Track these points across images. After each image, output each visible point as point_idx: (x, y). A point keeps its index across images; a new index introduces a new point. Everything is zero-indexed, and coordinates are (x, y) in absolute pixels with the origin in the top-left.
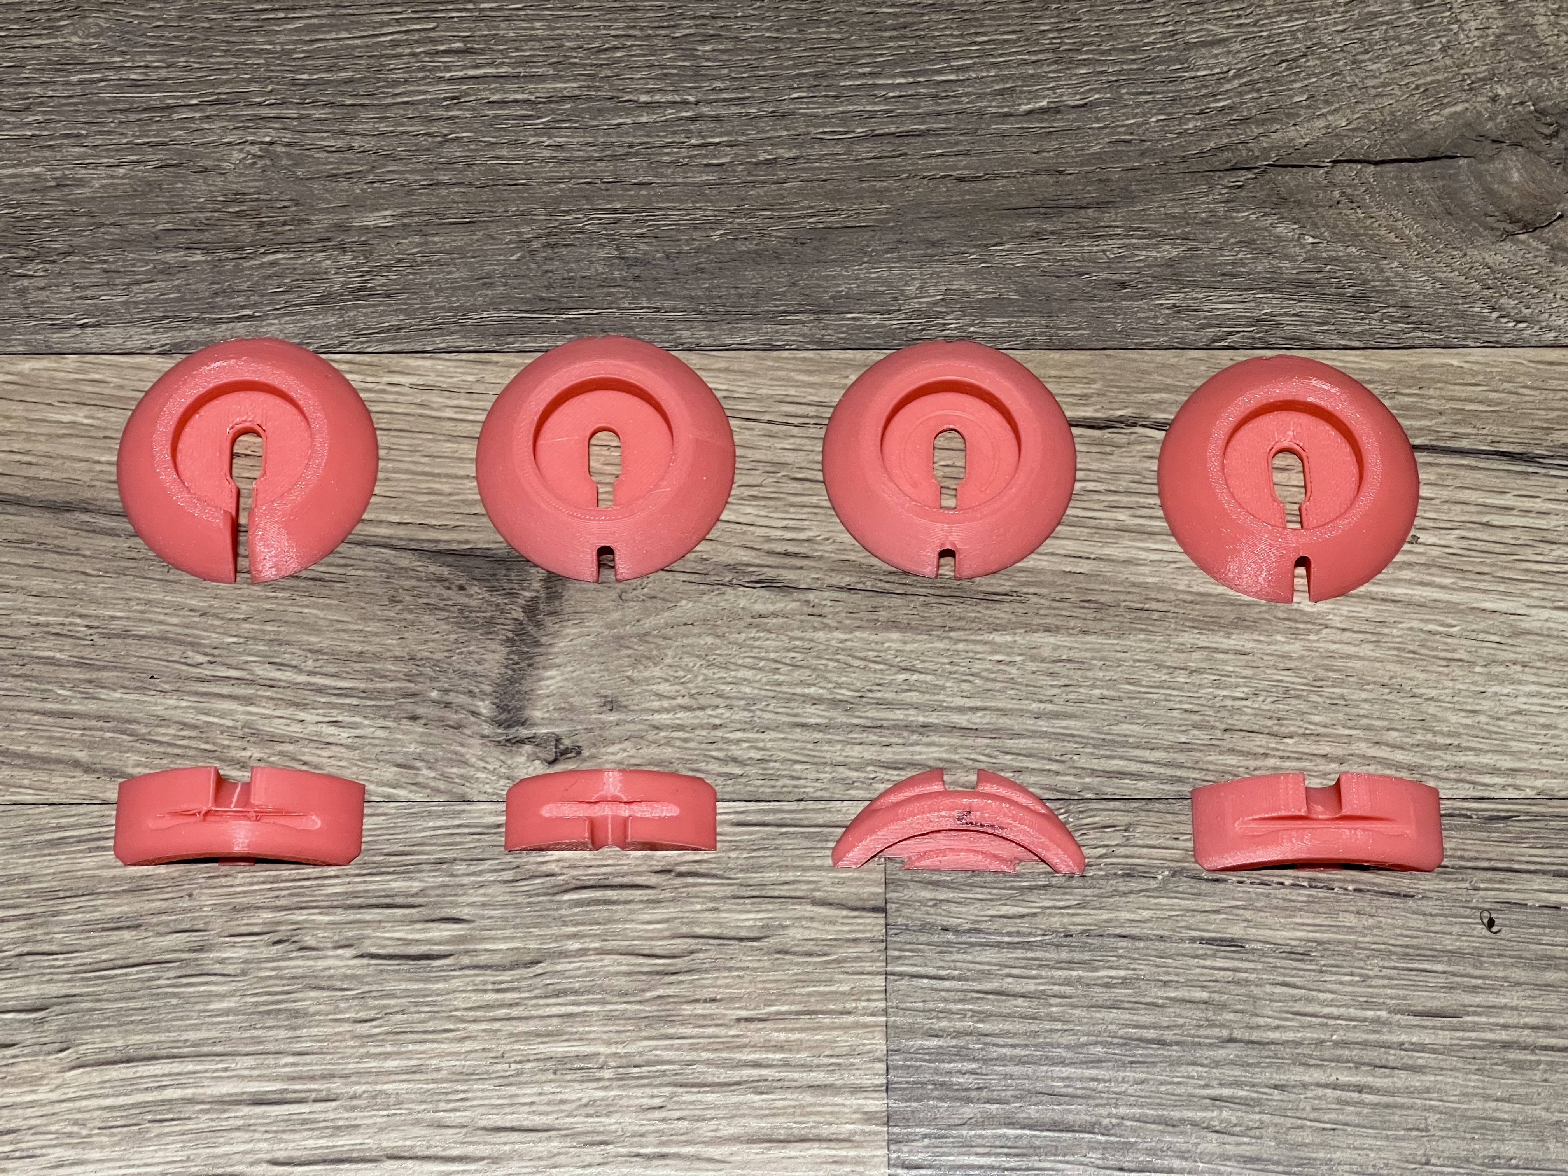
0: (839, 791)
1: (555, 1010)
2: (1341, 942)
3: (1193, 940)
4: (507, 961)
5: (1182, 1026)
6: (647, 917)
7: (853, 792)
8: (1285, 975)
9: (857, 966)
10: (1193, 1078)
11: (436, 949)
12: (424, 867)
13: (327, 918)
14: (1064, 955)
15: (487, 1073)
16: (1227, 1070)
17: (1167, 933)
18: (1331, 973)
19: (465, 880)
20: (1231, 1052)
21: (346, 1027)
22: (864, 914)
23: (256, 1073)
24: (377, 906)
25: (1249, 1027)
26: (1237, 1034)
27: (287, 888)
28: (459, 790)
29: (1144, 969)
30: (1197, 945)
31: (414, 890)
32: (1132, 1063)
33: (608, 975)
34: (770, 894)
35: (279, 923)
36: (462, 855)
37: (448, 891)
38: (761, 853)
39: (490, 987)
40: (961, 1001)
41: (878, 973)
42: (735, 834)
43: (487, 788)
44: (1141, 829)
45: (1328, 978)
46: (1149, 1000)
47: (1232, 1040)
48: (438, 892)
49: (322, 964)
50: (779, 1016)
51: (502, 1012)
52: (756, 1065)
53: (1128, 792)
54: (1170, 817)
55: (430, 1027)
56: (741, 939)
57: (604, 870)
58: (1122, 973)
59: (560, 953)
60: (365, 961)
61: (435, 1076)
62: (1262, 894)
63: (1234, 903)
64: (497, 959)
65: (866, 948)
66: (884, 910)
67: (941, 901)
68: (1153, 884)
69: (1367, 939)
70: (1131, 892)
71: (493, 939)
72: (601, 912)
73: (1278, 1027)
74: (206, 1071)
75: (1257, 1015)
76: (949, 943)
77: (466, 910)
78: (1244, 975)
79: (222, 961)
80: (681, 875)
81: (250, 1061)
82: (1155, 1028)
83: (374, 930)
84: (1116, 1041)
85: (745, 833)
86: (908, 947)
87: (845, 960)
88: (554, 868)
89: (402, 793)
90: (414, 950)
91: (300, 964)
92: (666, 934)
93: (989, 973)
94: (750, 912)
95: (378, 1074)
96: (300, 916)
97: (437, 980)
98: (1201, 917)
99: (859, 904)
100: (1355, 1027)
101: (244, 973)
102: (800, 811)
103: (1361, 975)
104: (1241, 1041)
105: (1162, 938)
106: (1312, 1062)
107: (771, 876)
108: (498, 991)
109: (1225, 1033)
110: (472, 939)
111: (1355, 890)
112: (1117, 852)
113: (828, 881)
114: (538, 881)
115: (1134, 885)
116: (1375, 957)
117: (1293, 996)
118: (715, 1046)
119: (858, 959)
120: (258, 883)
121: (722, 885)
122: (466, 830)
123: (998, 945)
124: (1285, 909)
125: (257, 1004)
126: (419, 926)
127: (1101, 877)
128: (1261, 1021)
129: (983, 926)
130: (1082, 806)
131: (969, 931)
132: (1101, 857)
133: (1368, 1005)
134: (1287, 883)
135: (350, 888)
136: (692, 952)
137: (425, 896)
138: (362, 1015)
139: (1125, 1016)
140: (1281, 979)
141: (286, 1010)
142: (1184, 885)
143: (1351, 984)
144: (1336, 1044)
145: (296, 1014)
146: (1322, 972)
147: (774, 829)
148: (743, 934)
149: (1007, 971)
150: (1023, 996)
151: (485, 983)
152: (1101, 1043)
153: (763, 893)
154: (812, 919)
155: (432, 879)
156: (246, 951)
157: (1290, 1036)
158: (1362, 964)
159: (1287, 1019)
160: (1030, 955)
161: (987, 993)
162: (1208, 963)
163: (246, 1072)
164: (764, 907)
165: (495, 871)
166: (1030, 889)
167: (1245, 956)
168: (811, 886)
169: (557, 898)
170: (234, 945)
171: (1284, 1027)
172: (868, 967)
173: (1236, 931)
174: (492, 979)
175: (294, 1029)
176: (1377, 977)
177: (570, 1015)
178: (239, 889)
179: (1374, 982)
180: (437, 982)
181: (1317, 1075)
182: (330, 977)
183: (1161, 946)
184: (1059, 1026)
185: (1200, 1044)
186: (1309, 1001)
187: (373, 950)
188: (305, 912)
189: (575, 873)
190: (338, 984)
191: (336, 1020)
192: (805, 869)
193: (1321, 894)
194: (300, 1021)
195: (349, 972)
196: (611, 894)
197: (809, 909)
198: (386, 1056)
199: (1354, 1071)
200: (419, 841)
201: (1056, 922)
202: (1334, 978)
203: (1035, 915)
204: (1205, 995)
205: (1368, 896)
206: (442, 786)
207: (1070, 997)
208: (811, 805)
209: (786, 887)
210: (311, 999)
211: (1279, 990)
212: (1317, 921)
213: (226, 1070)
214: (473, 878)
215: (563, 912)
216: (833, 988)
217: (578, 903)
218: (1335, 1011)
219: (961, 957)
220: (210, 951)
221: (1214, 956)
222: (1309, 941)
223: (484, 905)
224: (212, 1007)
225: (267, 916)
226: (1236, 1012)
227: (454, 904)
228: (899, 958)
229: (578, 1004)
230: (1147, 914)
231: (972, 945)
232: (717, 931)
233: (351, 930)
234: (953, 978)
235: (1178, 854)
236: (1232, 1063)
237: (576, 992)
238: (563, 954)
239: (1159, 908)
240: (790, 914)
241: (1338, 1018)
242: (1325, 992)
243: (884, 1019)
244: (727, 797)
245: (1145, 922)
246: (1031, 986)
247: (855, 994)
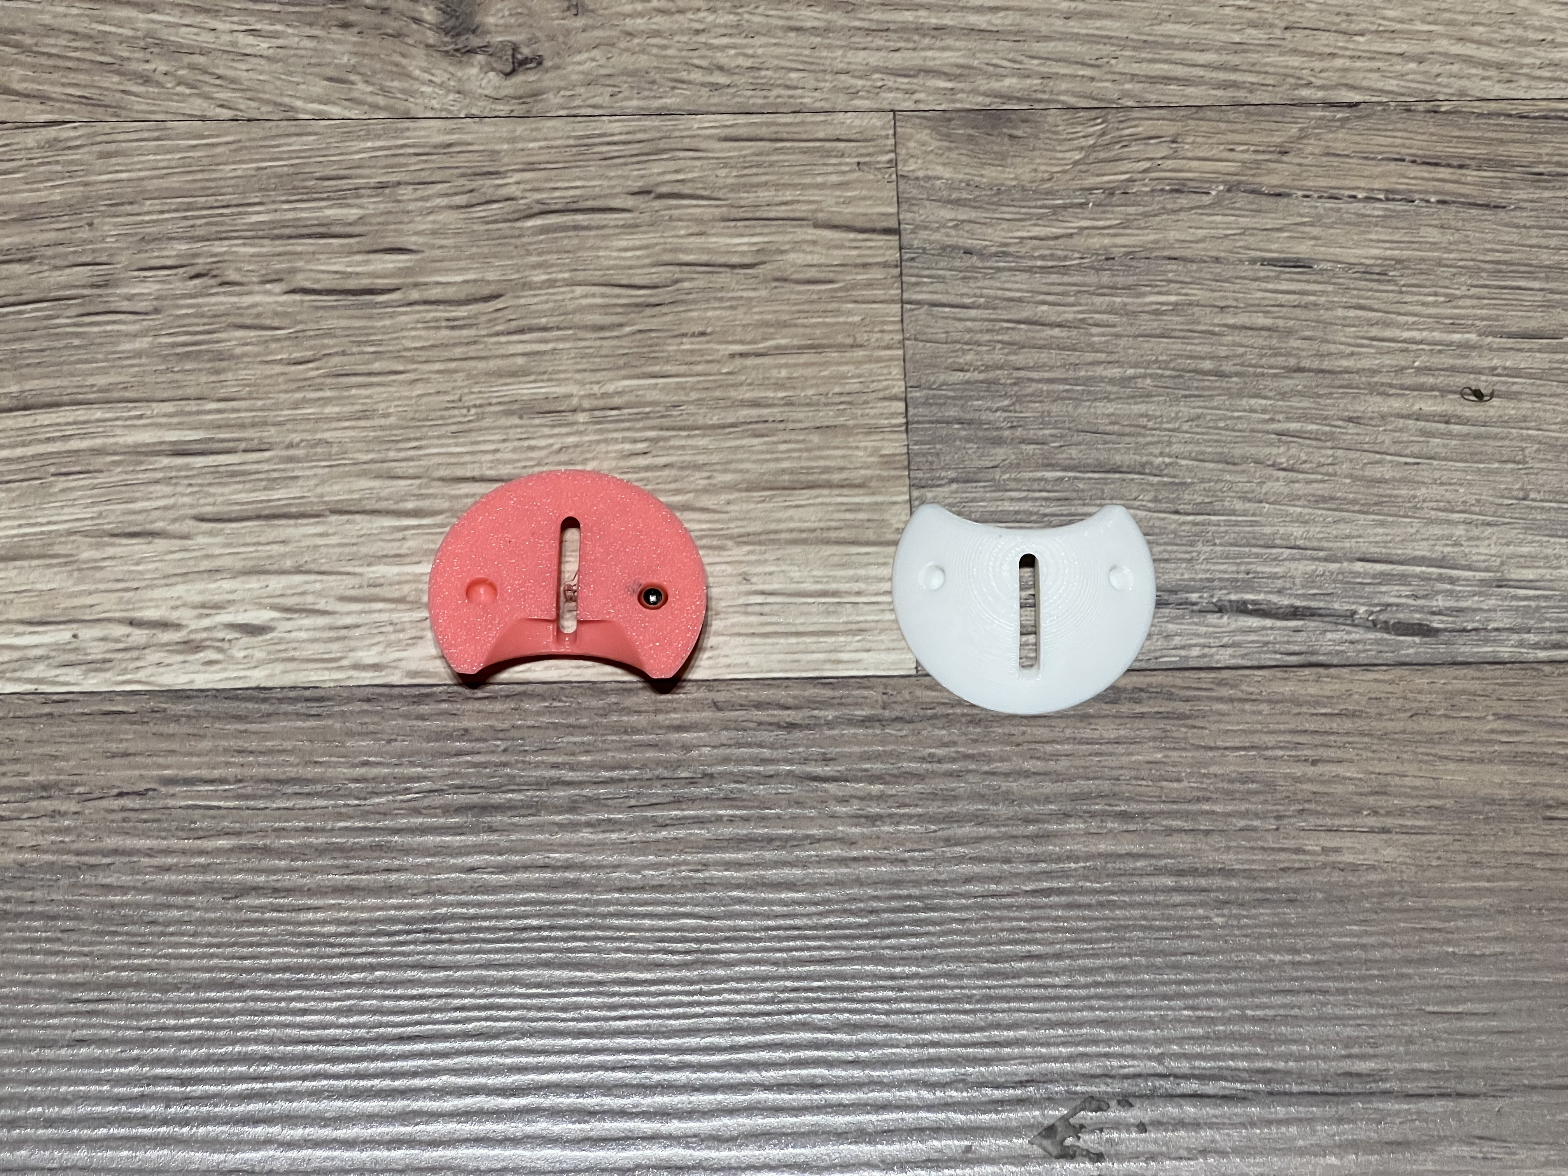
0: (841, 101)
1: (520, 348)
2: (1423, 260)
3: (1253, 261)
4: (462, 296)
5: (1242, 355)
6: (623, 244)
7: (858, 103)
8: (1359, 297)
9: (867, 293)
10: (1255, 411)
11: (381, 282)
12: (363, 191)
13: (252, 250)
14: (1105, 278)
15: (442, 418)
16: (1295, 402)
17: (1223, 254)
18: (1413, 293)
19: (412, 206)
20: (1298, 382)
21: (278, 369)
22: (874, 236)
23: (175, 420)
24: (310, 236)
25: (1321, 356)
26: (1306, 363)
27: (203, 217)
28: (401, 106)
29: (1197, 294)
30: (1258, 266)
31: (352, 218)
32: (1186, 396)
33: (581, 310)
34: (765, 215)
35: (196, 255)
36: (406, 178)
37: (391, 218)
38: (754, 170)
39: (444, 324)
40: (988, 331)
41: (893, 302)
42: (722, 150)
43: (434, 103)
44: (1190, 139)
45: (1408, 298)
46: (1204, 328)
47: (1300, 370)
48: (380, 219)
49: (247, 300)
50: (781, 351)
51: (458, 352)
52: (755, 404)
53: (1174, 99)
54: (1223, 126)
55: (377, 366)
56: (733, 266)
57: (572, 192)
58: (1173, 299)
59: (524, 284)
60: (297, 297)
61: (382, 422)
62: (1332, 209)
63: (1299, 220)
64: (450, 293)
65: (877, 274)
66: (896, 232)
67: (963, 221)
68: (1206, 200)
69: (1452, 256)
70: (1181, 209)
71: (447, 270)
72: (570, 241)
73: (1352, 354)
74: (117, 419)
75: (1327, 341)
76: (974, 268)
77: (414, 239)
78: (1312, 298)
79: (130, 298)
80: (660, 196)
81: (169, 408)
82: (1211, 358)
83: (308, 262)
84: (1167, 373)
85: (735, 149)
86: (927, 272)
87: (854, 286)
88: (513, 190)
89: (334, 110)
90: (352, 284)
91: (223, 300)
92: (647, 261)
93: (1020, 300)
94: (742, 236)
95: (317, 420)
96: (219, 248)
97: (382, 316)
98: (1261, 235)
99: (869, 225)
100: (1440, 351)
101: (156, 311)
102: (797, 124)
103: (1446, 295)
104: (1310, 370)
105: (1217, 260)
106: (1392, 391)
107: (765, 195)
108: (453, 328)
109: (1292, 362)
110: (423, 271)
111: (1439, 202)
112: (1163, 166)
113: (831, 201)
114: (495, 206)
115: (1183, 201)
116: (1462, 275)
117: (1369, 320)
118: (707, 385)
119: (869, 285)
120: (168, 211)
121: (710, 206)
122: (412, 151)
123: (1030, 270)
124: (1358, 224)
125: (174, 345)
126: (359, 258)
127: (1146, 193)
128: (1333, 348)
129: (1011, 249)
130: (1121, 115)
131: (996, 254)
132: (1145, 171)
133: (1455, 325)
134: (1360, 196)
135: (276, 216)
136: (677, 281)
137: (364, 224)
138: (297, 355)
139: (1177, 346)
140: (1355, 301)
141: (207, 351)
142: (1242, 200)
143: (1435, 304)
144: (1419, 370)
145: (220, 356)
146: (1401, 292)
147: (768, 144)
148: (735, 260)
149: (1041, 297)
150: (1060, 325)
151: (437, 320)
152: (1151, 376)
153: (758, 215)
154: (814, 243)
155: (372, 205)
156: (158, 286)
157: (1365, 363)
158: (1447, 283)
159: (1362, 346)
160: (1066, 279)
161: (1019, 322)
162: (1270, 286)
163: (164, 420)
164: (758, 230)
165: (447, 195)
166: (1064, 207)
167: (1314, 278)
168: (813, 207)
169: (519, 224)
170: (144, 280)
171: (1359, 354)
172: (879, 293)
173: (1303, 249)
174: (447, 315)
175: (217, 372)
176: (1464, 297)
177: (538, 353)
178: (147, 218)
179: (1461, 303)
180: (382, 319)
181: (1397, 404)
182: (258, 315)
183: (1217, 269)
184: (1102, 356)
185: (1263, 375)
186: (1387, 325)
187: (308, 285)
188: (226, 243)
189: (538, 196)
190: (268, 322)
191: (267, 362)
192: (805, 187)
193: (1400, 207)
194: (224, 364)
195: (279, 309)
196: (580, 218)
197: (812, 233)
198: (327, 401)
199: (1439, 400)
200: (357, 163)
201: (1096, 242)
202: (1416, 298)
203: (1071, 235)
204: (1268, 322)
205: (1453, 208)
206: (381, 100)
207: (1114, 326)
208: (809, 118)
209: (783, 208)
210: (236, 339)
211: (1352, 313)
212: (1396, 237)
213: (141, 417)
214: (420, 204)
215: (525, 240)
216: (841, 319)
217: (544, 230)
218: (1417, 335)
219: (987, 283)
220: (117, 286)
221: (1277, 278)
222: (1386, 259)
223: (434, 233)
224: (122, 347)
225: (183, 247)
226: (1305, 339)
227: (400, 232)
228: (917, 284)
229: (546, 341)
230: (1201, 233)
231: (999, 270)
232: (705, 258)
233: (280, 262)
234: (978, 307)
235: (1232, 167)
236: (1300, 394)
237: (545, 329)
238: (527, 286)
239: (1214, 226)
240: (788, 238)
241: (1421, 342)
242: (1405, 314)
243: (901, 352)
244: (713, 109)
245: (1197, 242)
246: (1069, 314)
247: (868, 323)
